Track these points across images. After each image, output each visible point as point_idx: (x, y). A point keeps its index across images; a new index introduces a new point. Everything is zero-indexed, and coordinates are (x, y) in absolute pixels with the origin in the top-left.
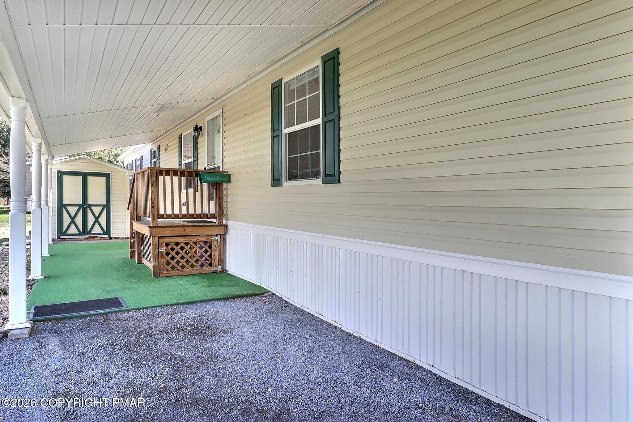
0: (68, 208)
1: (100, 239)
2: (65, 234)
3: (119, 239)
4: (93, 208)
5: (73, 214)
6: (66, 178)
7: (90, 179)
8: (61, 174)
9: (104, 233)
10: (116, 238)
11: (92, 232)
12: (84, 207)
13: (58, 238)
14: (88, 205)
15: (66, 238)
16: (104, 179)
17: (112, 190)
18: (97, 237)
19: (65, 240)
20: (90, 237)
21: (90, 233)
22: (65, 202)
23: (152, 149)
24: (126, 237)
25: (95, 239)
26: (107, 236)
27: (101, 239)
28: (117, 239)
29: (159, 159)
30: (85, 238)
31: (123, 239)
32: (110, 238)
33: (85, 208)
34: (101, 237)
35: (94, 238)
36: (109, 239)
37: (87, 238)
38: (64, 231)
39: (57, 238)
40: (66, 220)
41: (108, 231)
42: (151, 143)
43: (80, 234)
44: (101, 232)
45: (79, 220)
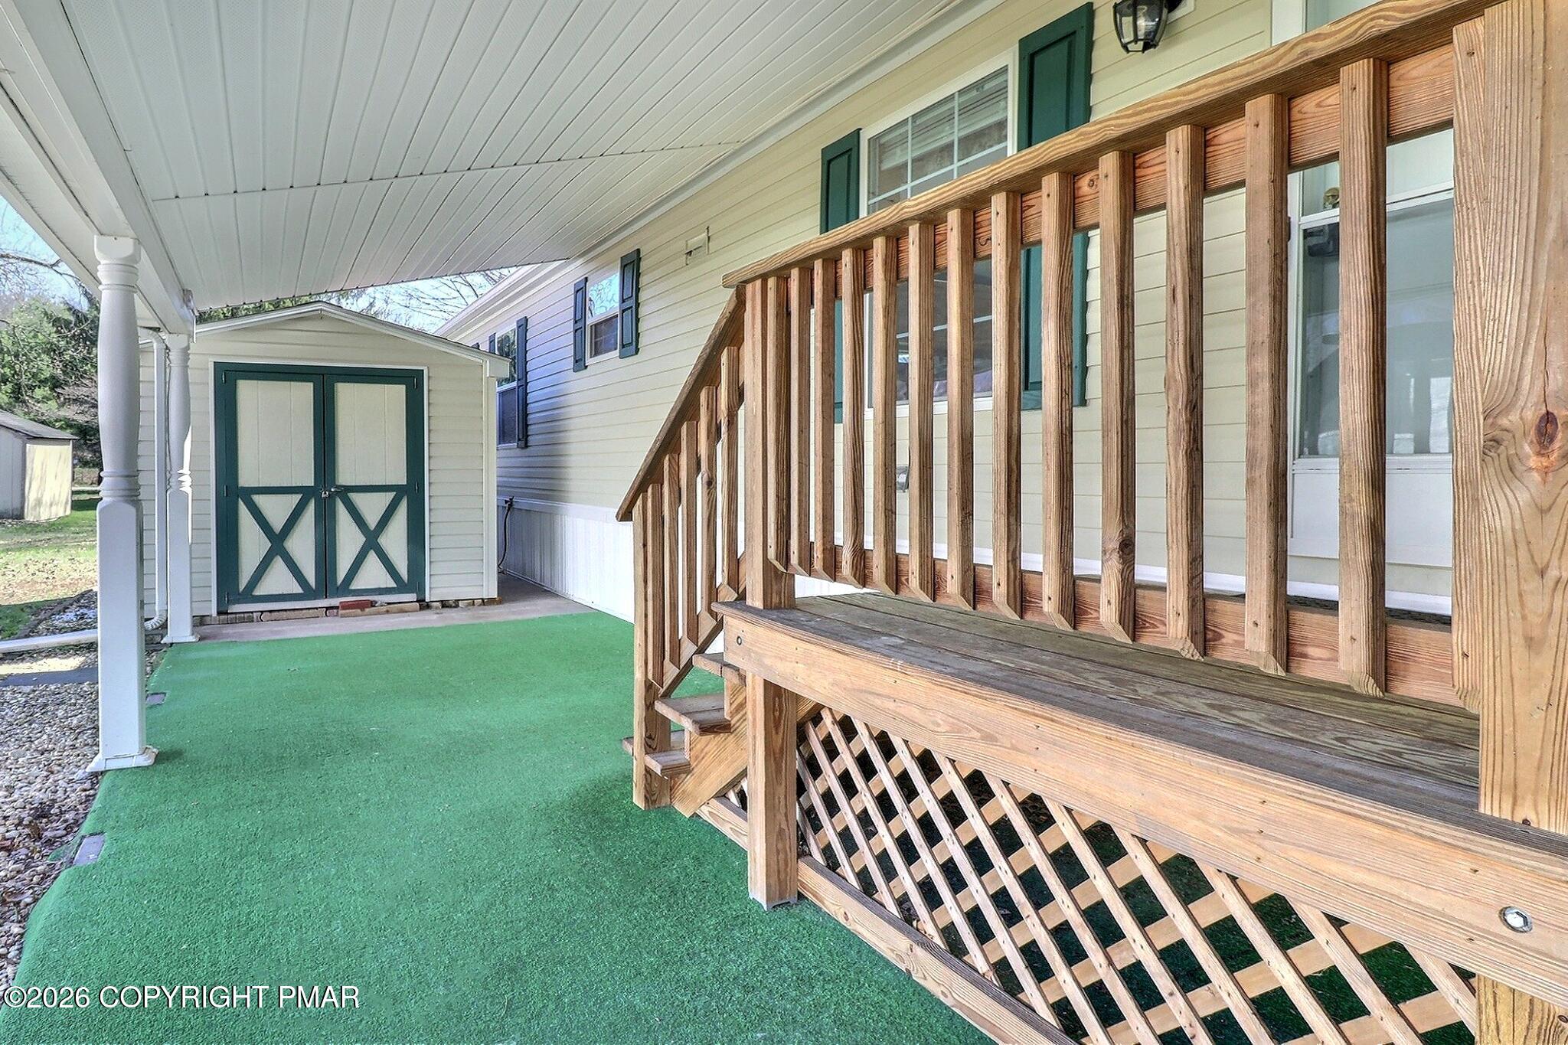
0: (260, 500)
1: (384, 609)
2: (248, 596)
3: (457, 606)
4: (357, 498)
5: (277, 523)
6: (247, 390)
7: (346, 394)
8: (228, 377)
9: (401, 587)
10: (445, 604)
11: (353, 587)
12: (323, 496)
13: (219, 613)
14: (338, 487)
15: (252, 612)
16: (398, 392)
17: (429, 431)
18: (372, 604)
19: (248, 618)
20: (346, 606)
21: (345, 588)
22: (247, 478)
23: (586, 279)
24: (483, 599)
25: (367, 610)
26: (413, 597)
27: (390, 609)
28: (450, 607)
29: (638, 305)
30: (327, 608)
31: (474, 605)
32: (424, 605)
33: (325, 498)
34: (389, 604)
35: (361, 606)
36: (422, 608)
37: (337, 608)
38: (242, 587)
39: (214, 613)
40: (252, 544)
41: (414, 582)
42: (580, 261)
43: (308, 593)
44: (389, 586)
45: (302, 545)
